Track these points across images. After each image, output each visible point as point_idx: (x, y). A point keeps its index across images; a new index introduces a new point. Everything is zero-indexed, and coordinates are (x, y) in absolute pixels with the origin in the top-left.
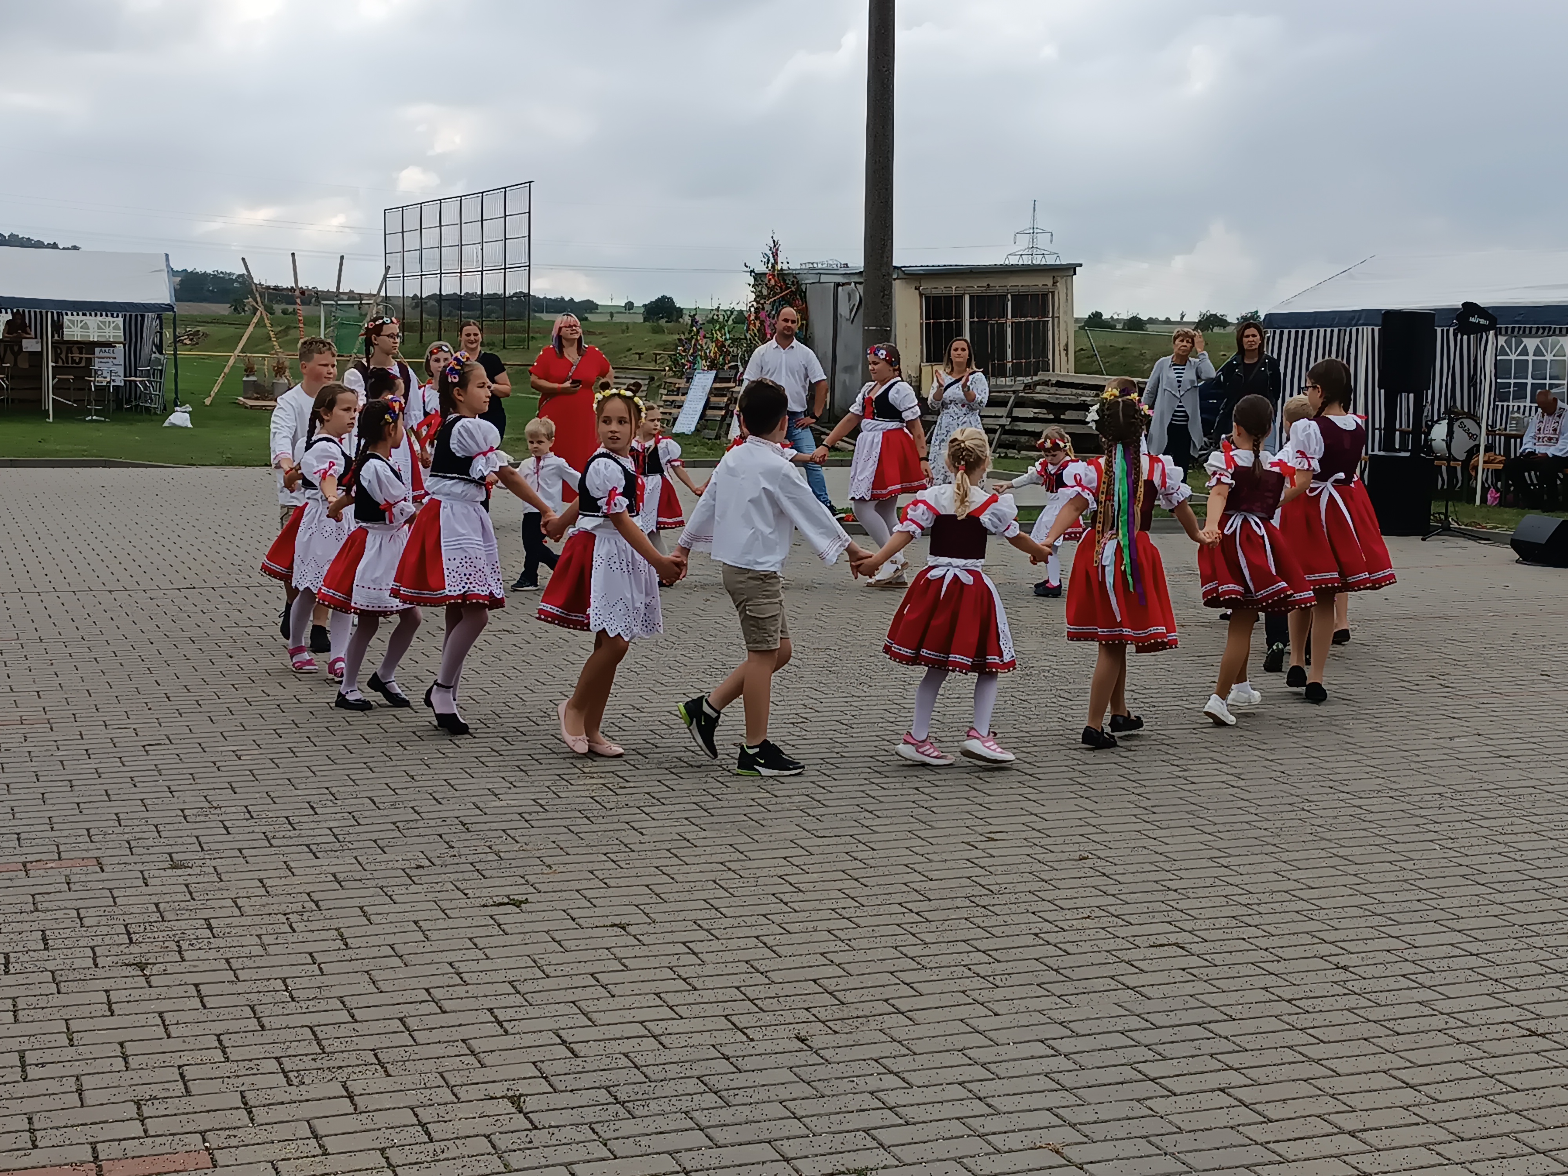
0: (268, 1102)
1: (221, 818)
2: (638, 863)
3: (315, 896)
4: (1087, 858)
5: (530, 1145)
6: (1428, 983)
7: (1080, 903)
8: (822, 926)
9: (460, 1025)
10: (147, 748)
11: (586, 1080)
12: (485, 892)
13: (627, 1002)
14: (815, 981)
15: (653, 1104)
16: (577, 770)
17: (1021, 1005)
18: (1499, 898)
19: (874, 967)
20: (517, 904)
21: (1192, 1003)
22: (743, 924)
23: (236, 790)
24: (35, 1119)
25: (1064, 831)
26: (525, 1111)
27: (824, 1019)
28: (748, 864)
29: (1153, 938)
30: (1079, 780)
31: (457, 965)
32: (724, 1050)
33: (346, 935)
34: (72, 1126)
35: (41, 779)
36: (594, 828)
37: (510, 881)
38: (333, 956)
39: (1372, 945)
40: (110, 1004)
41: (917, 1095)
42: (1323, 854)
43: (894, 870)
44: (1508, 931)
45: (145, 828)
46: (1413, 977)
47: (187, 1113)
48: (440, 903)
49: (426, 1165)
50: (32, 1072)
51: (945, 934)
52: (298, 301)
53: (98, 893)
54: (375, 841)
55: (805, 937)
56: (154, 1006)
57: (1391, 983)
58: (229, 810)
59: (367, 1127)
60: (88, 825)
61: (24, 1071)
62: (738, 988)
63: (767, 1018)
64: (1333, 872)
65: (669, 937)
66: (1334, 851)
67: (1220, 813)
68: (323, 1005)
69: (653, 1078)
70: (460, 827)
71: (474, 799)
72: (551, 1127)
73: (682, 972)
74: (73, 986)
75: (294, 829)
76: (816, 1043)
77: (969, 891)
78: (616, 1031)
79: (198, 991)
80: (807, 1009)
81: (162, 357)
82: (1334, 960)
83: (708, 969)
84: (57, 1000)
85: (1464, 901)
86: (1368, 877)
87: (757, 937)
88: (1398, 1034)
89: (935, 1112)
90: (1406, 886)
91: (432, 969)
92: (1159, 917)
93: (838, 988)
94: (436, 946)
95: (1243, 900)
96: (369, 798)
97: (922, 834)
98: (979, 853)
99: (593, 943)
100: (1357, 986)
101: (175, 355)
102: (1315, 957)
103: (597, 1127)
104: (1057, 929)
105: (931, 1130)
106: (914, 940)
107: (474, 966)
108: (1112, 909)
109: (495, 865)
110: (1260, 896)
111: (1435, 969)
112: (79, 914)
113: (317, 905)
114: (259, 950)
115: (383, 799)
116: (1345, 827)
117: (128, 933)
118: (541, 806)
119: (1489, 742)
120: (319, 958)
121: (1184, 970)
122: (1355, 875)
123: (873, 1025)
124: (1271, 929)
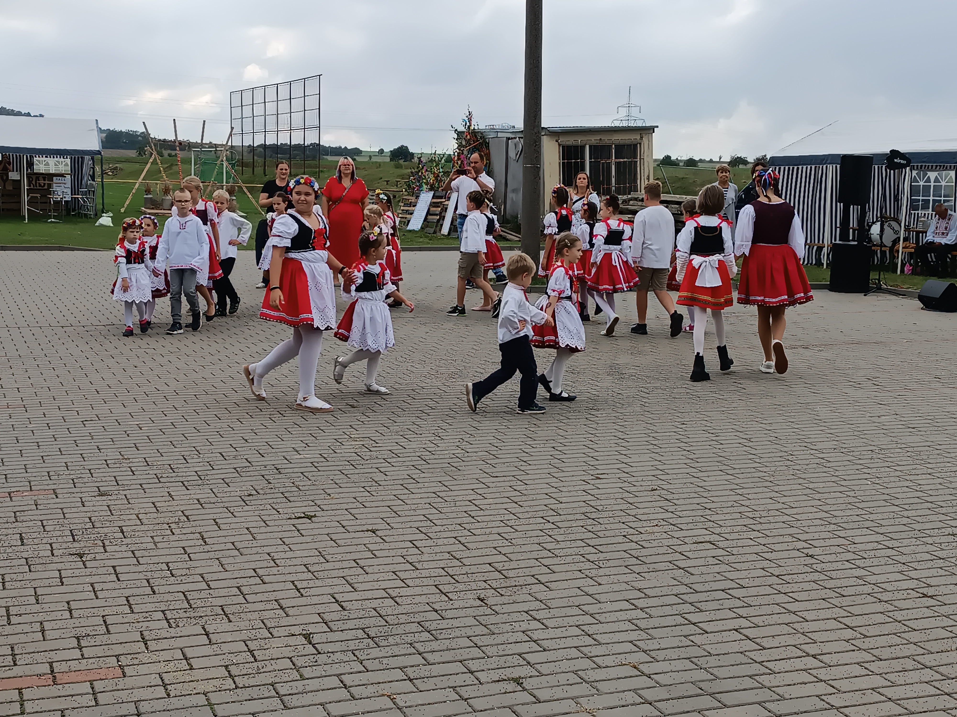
0: (157, 637)
1: (130, 465)
2: (383, 493)
3: (187, 513)
4: (656, 489)
5: (316, 664)
6: (862, 565)
7: (651, 517)
8: (495, 530)
9: (274, 591)
10: (85, 422)
11: (351, 624)
12: (290, 510)
13: (376, 577)
14: (490, 564)
15: (390, 639)
16: (346, 436)
17: (615, 579)
18: (906, 513)
19: (525, 556)
20: (310, 518)
21: (719, 577)
22: (446, 529)
23: (139, 448)
24: (16, 647)
25: (643, 473)
26: (313, 642)
27: (495, 587)
28: (450, 493)
29: (695, 538)
30: (652, 442)
31: (272, 554)
32: (434, 606)
33: (205, 537)
34: (38, 652)
35: (20, 441)
36: (357, 471)
37: (305, 503)
38: (197, 549)
39: (829, 542)
40: (61, 578)
41: (551, 633)
42: (800, 487)
43: (539, 497)
44: (911, 534)
45: (83, 471)
46: (853, 562)
47: (108, 644)
48: (263, 517)
49: (252, 675)
50: (14, 620)
51: (570, 536)
52: (178, 148)
53: (54, 511)
54: (223, 479)
55: (485, 538)
56: (88, 580)
57: (839, 565)
58: (134, 460)
59: (217, 653)
60: (48, 469)
61: (9, 619)
62: (443, 568)
63: (461, 587)
64: (806, 498)
65: (402, 538)
66: (807, 485)
67: (737, 462)
68: (191, 579)
69: (391, 623)
70: (275, 471)
71: (284, 454)
72: (328, 652)
73: (409, 558)
74: (39, 567)
75: (174, 472)
76: (490, 602)
77: (584, 510)
78: (369, 595)
79: (115, 571)
80: (485, 581)
81: (94, 183)
82: (806, 551)
83: (425, 557)
84: (28, 576)
85: (885, 516)
86: (827, 501)
87: (455, 538)
88: (844, 596)
89: (562, 643)
90: (850, 506)
91: (257, 557)
92: (700, 525)
93: (504, 568)
94: (260, 543)
95: (750, 515)
96: (220, 453)
97: (556, 475)
98: (591, 487)
99: (355, 541)
100: (819, 567)
101: (102, 181)
102: (794, 549)
103: (356, 653)
104: (637, 533)
105: (560, 654)
106: (550, 539)
107: (283, 555)
108: (671, 521)
109: (296, 494)
110: (761, 513)
111: (866, 557)
112: (42, 523)
113: (188, 519)
114: (152, 546)
115: (229, 454)
116: (813, 470)
117: (73, 535)
118: (324, 458)
119: (902, 419)
120: (189, 550)
121: (714, 557)
122: (819, 500)
123: (524, 590)
124: (767, 533)
